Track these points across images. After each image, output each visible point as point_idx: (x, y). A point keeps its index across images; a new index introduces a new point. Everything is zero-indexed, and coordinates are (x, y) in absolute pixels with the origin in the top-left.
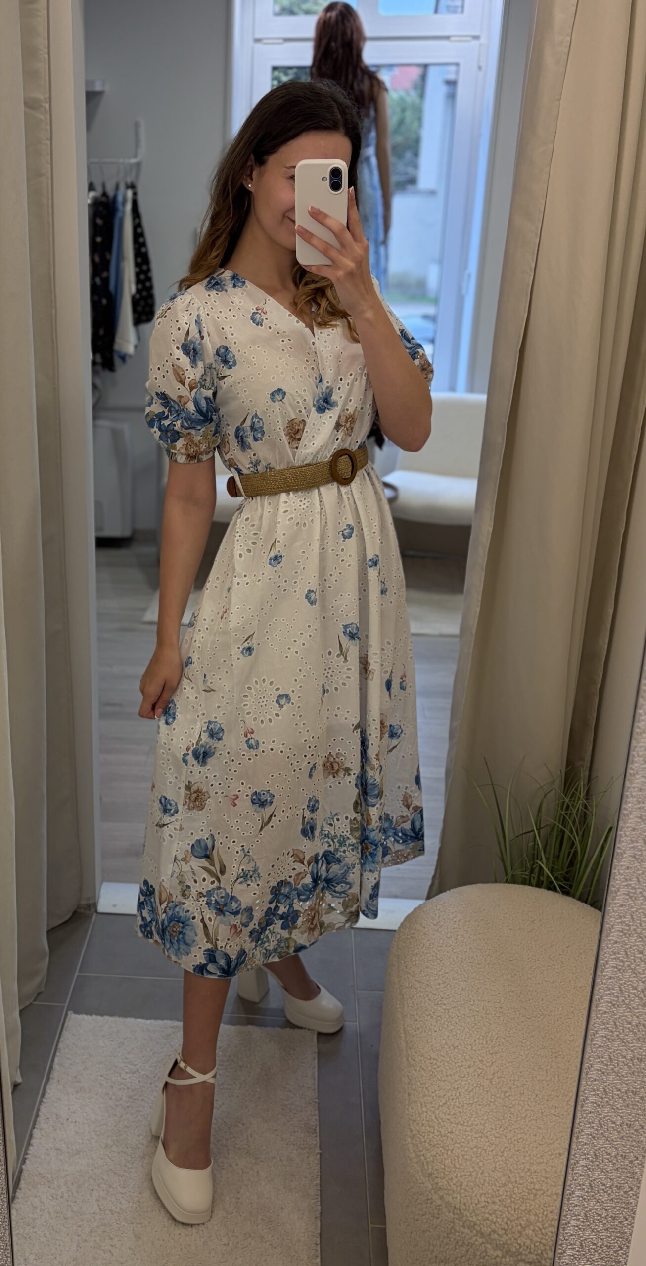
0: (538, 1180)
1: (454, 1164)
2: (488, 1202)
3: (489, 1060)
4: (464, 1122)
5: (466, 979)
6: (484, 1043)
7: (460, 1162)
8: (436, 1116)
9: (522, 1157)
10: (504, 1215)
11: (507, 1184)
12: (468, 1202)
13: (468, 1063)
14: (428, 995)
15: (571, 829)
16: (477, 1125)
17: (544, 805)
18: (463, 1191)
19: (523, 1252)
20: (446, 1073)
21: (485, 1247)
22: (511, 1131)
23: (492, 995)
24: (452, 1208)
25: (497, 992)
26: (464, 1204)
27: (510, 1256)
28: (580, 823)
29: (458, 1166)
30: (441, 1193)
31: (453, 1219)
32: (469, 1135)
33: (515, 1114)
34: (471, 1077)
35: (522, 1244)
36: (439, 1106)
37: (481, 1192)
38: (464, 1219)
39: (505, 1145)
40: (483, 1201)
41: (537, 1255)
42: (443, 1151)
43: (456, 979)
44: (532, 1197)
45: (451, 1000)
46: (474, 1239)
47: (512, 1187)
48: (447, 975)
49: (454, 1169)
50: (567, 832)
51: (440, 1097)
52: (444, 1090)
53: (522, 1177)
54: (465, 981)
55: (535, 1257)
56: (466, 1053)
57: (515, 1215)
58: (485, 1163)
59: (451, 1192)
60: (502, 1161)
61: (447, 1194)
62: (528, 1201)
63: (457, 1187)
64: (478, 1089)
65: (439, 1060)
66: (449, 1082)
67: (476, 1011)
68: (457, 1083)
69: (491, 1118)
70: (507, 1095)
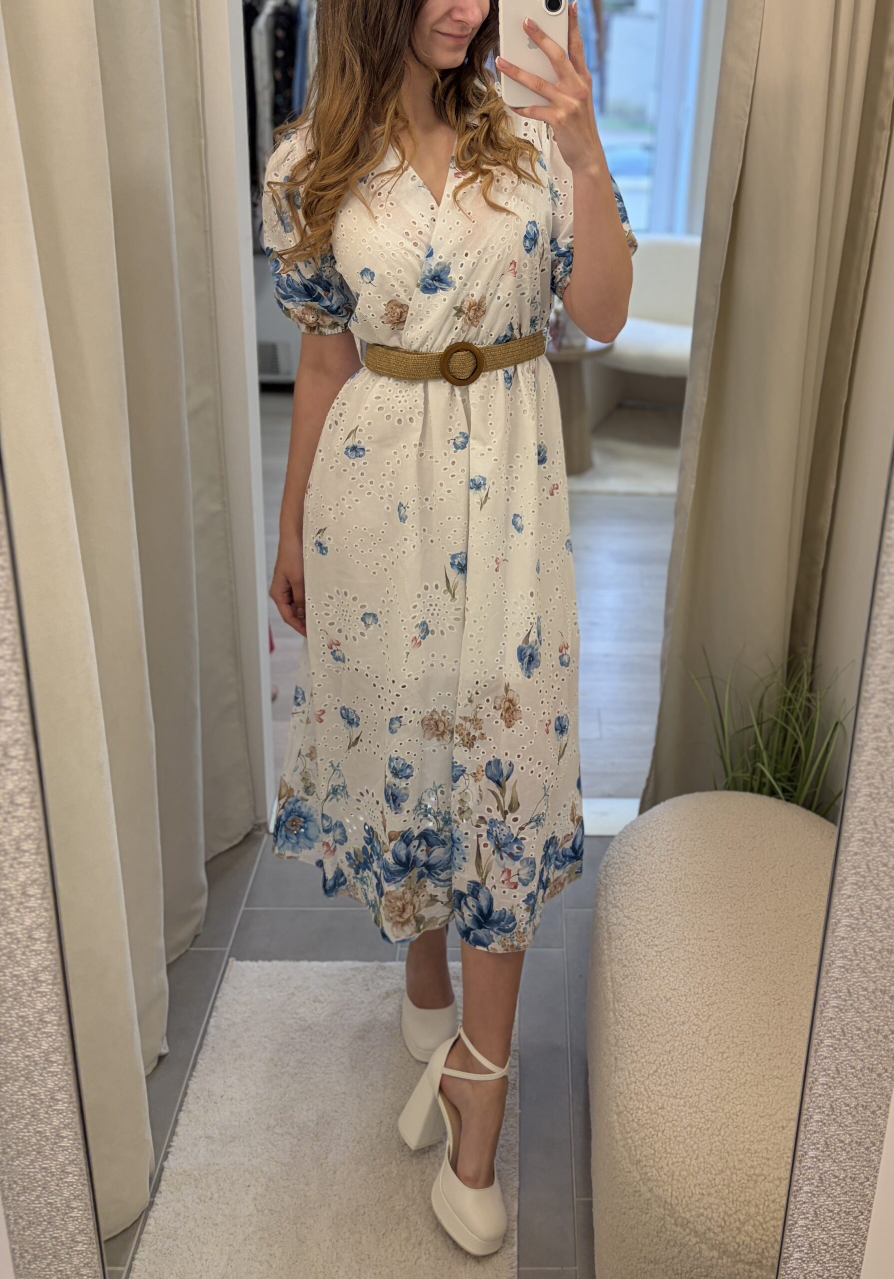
0: (759, 1162)
1: (665, 1148)
2: (703, 1194)
3: (705, 1014)
4: (677, 1094)
5: (681, 913)
6: (700, 991)
7: (672, 1145)
8: (645, 1088)
9: (741, 1135)
10: (721, 1209)
11: (724, 1170)
12: (680, 1194)
13: (682, 1019)
14: (638, 934)
15: (794, 726)
16: (691, 1097)
17: (765, 700)
18: (675, 1182)
19: (742, 1252)
20: (658, 1031)
21: (700, 1248)
22: (729, 1102)
23: (710, 931)
24: (663, 1203)
25: (715, 927)
26: (676, 1197)
27: (728, 1257)
28: (804, 718)
29: (669, 1150)
30: (650, 1184)
31: (664, 1215)
32: (682, 1111)
33: (734, 1080)
34: (685, 1036)
35: (741, 1242)
36: (649, 1075)
37: (695, 1182)
38: (677, 1215)
39: (723, 1121)
40: (697, 1193)
41: (757, 1254)
42: (653, 1133)
43: (669, 914)
44: (751, 1184)
45: (663, 939)
46: (687, 1238)
47: (729, 1174)
48: (659, 908)
49: (665, 1155)
50: (790, 730)
51: (650, 1063)
52: (655, 1053)
53: (741, 1161)
54: (679, 915)
55: (755, 1257)
56: (680, 1006)
57: (733, 1209)
58: (700, 1145)
59: (661, 1183)
60: (719, 1141)
61: (657, 1186)
62: (747, 1190)
63: (668, 1177)
64: (692, 1051)
65: (650, 1016)
66: (660, 1044)
67: (692, 953)
68: (670, 1044)
69: (708, 1088)
70: (725, 1056)
